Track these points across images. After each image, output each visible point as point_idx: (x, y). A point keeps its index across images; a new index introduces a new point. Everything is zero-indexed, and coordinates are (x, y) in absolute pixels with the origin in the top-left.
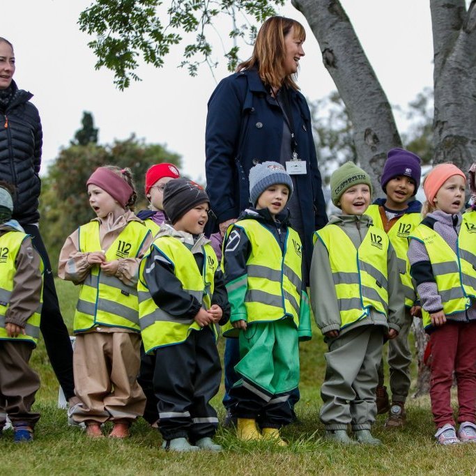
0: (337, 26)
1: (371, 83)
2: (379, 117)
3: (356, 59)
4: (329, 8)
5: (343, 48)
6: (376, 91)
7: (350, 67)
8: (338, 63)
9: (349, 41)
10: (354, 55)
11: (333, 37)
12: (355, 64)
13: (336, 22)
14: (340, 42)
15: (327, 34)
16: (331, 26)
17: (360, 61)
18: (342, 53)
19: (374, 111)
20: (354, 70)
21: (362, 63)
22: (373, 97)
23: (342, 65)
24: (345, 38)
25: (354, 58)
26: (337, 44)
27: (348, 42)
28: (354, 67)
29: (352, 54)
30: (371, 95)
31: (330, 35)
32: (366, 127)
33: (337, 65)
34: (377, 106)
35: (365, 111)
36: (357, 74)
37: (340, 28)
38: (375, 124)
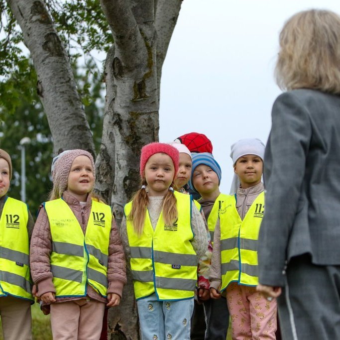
0: (47, 61)
1: (67, 109)
2: (70, 138)
3: (57, 89)
4: (43, 46)
5: (49, 80)
6: (70, 116)
7: (52, 95)
8: (44, 92)
9: (56, 73)
10: (57, 85)
11: (43, 70)
12: (56, 93)
13: (47, 57)
14: (47, 74)
15: (40, 68)
16: (43, 61)
17: (61, 90)
18: (47, 84)
19: (66, 133)
20: (55, 98)
21: (63, 92)
22: (67, 121)
23: (46, 94)
24: (52, 71)
25: (56, 87)
26: (45, 76)
27: (54, 74)
28: (55, 95)
29: (55, 84)
30: (65, 119)
31: (41, 69)
32: (59, 148)
33: (43, 94)
34: (69, 129)
35: (60, 134)
36: (57, 101)
37: (49, 62)
38: (66, 145)
